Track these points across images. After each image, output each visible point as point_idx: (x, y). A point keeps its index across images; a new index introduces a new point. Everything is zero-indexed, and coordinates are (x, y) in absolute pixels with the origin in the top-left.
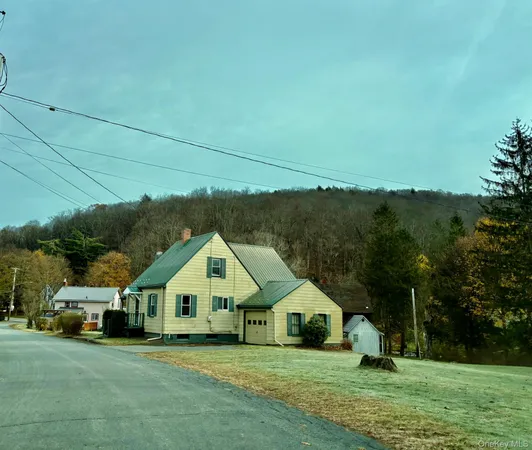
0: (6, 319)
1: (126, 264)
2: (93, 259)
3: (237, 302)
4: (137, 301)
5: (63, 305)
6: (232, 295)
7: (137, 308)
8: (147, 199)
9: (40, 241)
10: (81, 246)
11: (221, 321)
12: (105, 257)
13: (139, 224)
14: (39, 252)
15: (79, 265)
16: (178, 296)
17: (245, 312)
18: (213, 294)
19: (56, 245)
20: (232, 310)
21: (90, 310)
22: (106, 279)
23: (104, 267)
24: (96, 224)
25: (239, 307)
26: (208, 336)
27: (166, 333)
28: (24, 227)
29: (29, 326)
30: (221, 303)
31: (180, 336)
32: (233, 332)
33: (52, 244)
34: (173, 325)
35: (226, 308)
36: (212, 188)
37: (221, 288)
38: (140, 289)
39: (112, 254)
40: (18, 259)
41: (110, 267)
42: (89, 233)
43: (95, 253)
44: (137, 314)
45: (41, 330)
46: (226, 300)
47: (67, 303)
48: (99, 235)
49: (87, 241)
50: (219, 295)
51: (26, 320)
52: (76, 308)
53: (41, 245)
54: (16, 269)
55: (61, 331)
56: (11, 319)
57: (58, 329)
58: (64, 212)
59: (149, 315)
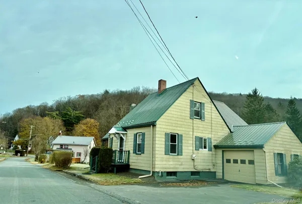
0: (25, 155)
1: (96, 125)
2: (77, 123)
3: (214, 143)
4: (122, 139)
5: (59, 147)
6: (210, 136)
7: (121, 145)
8: (107, 92)
9: (47, 112)
10: (71, 115)
11: (203, 159)
12: (84, 121)
13: (103, 104)
14: (47, 118)
15: (69, 126)
16: (166, 134)
17: (223, 151)
18: (196, 134)
19: (57, 114)
20: (210, 150)
21: (76, 150)
22: (85, 133)
23: (84, 127)
24: (79, 104)
25: (216, 147)
26: (193, 173)
27: (157, 170)
28: (40, 106)
29: (36, 159)
30: (201, 143)
31: (170, 174)
32: (212, 170)
33: (54, 114)
34: (163, 162)
35: (205, 147)
36: (143, 87)
37: (202, 129)
38: (125, 129)
39: (88, 119)
40: (34, 121)
41: (87, 127)
42: (75, 108)
43: (78, 119)
44: (121, 151)
45: (42, 163)
46: (205, 140)
47: (61, 145)
48: (80, 110)
49: (73, 113)
50: (200, 135)
51: (34, 156)
52: (67, 148)
53: (48, 114)
54: (32, 126)
55: (54, 165)
56: (29, 155)
57: (52, 163)
58: (61, 98)
59: (135, 152)
